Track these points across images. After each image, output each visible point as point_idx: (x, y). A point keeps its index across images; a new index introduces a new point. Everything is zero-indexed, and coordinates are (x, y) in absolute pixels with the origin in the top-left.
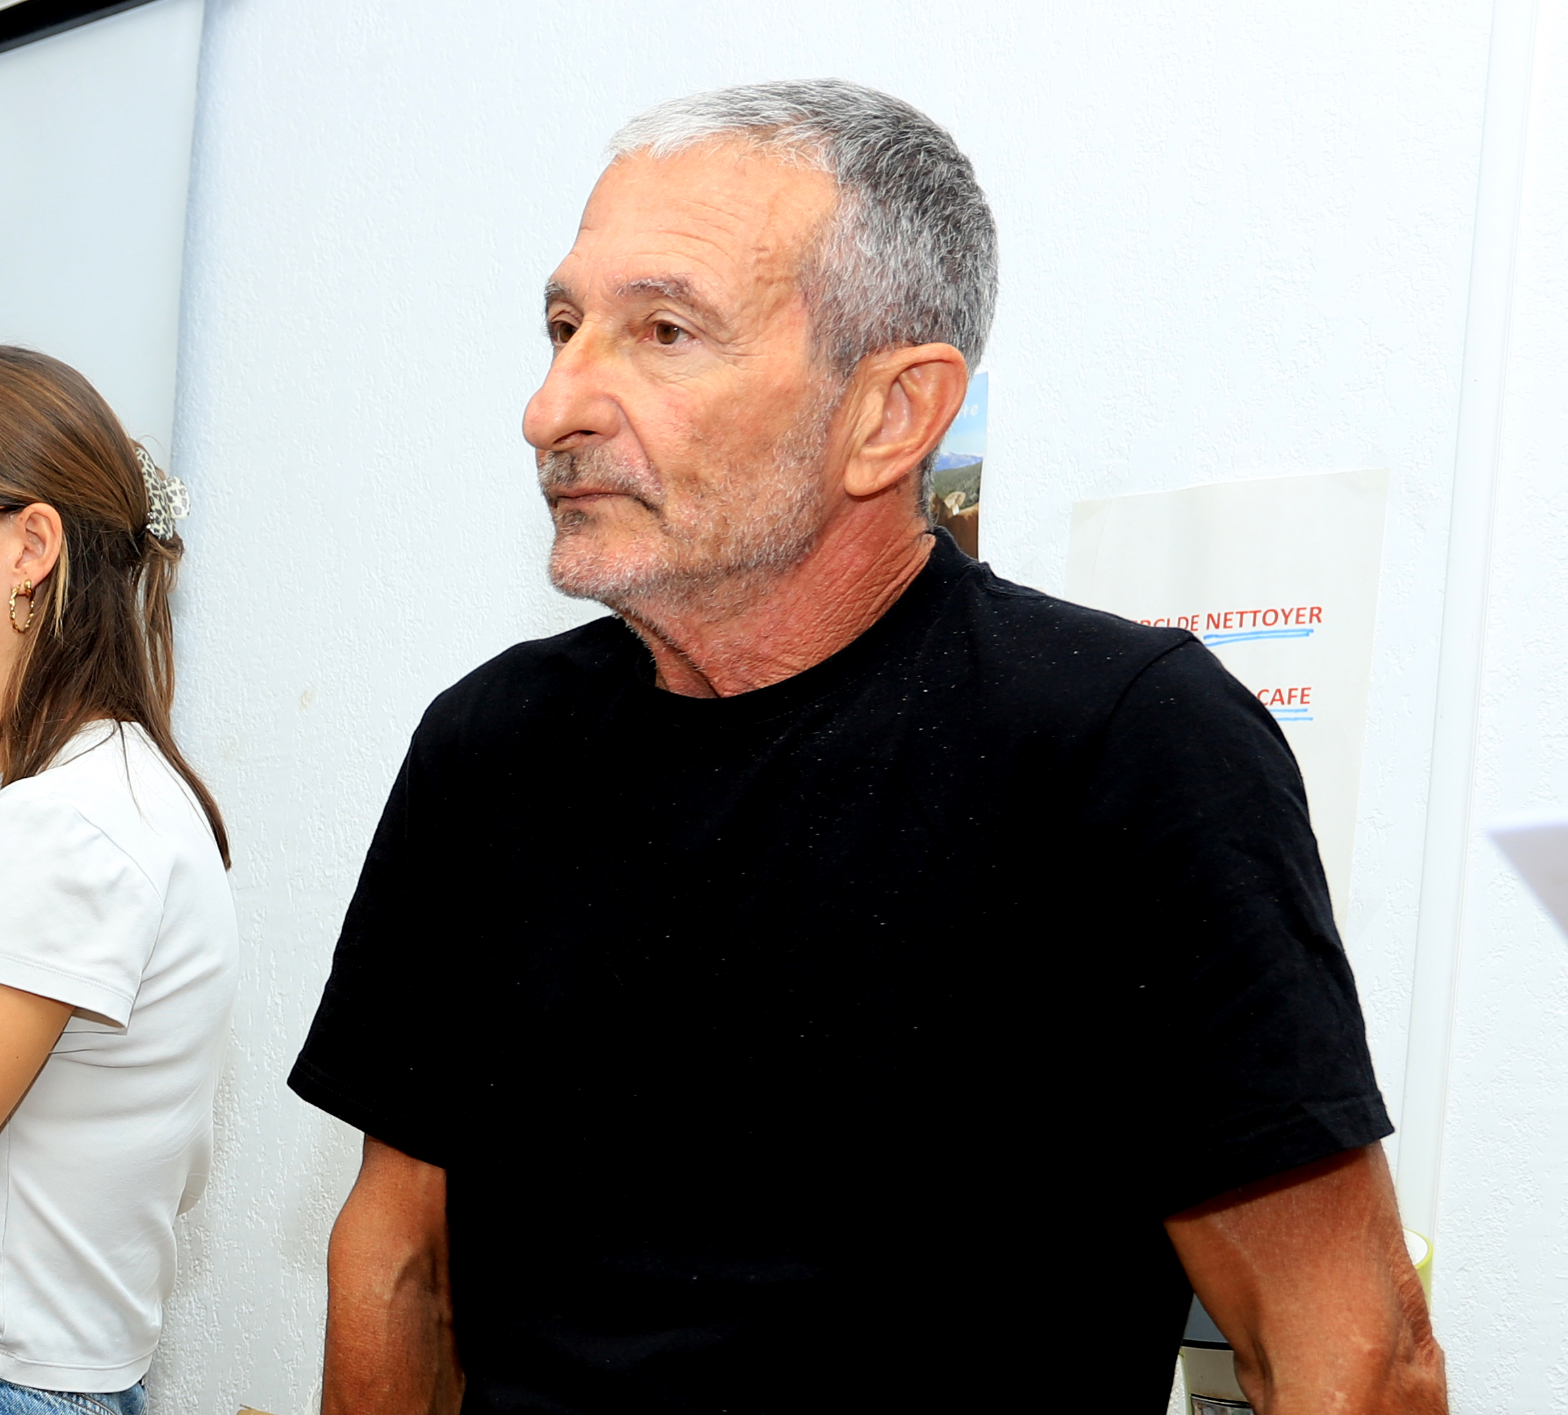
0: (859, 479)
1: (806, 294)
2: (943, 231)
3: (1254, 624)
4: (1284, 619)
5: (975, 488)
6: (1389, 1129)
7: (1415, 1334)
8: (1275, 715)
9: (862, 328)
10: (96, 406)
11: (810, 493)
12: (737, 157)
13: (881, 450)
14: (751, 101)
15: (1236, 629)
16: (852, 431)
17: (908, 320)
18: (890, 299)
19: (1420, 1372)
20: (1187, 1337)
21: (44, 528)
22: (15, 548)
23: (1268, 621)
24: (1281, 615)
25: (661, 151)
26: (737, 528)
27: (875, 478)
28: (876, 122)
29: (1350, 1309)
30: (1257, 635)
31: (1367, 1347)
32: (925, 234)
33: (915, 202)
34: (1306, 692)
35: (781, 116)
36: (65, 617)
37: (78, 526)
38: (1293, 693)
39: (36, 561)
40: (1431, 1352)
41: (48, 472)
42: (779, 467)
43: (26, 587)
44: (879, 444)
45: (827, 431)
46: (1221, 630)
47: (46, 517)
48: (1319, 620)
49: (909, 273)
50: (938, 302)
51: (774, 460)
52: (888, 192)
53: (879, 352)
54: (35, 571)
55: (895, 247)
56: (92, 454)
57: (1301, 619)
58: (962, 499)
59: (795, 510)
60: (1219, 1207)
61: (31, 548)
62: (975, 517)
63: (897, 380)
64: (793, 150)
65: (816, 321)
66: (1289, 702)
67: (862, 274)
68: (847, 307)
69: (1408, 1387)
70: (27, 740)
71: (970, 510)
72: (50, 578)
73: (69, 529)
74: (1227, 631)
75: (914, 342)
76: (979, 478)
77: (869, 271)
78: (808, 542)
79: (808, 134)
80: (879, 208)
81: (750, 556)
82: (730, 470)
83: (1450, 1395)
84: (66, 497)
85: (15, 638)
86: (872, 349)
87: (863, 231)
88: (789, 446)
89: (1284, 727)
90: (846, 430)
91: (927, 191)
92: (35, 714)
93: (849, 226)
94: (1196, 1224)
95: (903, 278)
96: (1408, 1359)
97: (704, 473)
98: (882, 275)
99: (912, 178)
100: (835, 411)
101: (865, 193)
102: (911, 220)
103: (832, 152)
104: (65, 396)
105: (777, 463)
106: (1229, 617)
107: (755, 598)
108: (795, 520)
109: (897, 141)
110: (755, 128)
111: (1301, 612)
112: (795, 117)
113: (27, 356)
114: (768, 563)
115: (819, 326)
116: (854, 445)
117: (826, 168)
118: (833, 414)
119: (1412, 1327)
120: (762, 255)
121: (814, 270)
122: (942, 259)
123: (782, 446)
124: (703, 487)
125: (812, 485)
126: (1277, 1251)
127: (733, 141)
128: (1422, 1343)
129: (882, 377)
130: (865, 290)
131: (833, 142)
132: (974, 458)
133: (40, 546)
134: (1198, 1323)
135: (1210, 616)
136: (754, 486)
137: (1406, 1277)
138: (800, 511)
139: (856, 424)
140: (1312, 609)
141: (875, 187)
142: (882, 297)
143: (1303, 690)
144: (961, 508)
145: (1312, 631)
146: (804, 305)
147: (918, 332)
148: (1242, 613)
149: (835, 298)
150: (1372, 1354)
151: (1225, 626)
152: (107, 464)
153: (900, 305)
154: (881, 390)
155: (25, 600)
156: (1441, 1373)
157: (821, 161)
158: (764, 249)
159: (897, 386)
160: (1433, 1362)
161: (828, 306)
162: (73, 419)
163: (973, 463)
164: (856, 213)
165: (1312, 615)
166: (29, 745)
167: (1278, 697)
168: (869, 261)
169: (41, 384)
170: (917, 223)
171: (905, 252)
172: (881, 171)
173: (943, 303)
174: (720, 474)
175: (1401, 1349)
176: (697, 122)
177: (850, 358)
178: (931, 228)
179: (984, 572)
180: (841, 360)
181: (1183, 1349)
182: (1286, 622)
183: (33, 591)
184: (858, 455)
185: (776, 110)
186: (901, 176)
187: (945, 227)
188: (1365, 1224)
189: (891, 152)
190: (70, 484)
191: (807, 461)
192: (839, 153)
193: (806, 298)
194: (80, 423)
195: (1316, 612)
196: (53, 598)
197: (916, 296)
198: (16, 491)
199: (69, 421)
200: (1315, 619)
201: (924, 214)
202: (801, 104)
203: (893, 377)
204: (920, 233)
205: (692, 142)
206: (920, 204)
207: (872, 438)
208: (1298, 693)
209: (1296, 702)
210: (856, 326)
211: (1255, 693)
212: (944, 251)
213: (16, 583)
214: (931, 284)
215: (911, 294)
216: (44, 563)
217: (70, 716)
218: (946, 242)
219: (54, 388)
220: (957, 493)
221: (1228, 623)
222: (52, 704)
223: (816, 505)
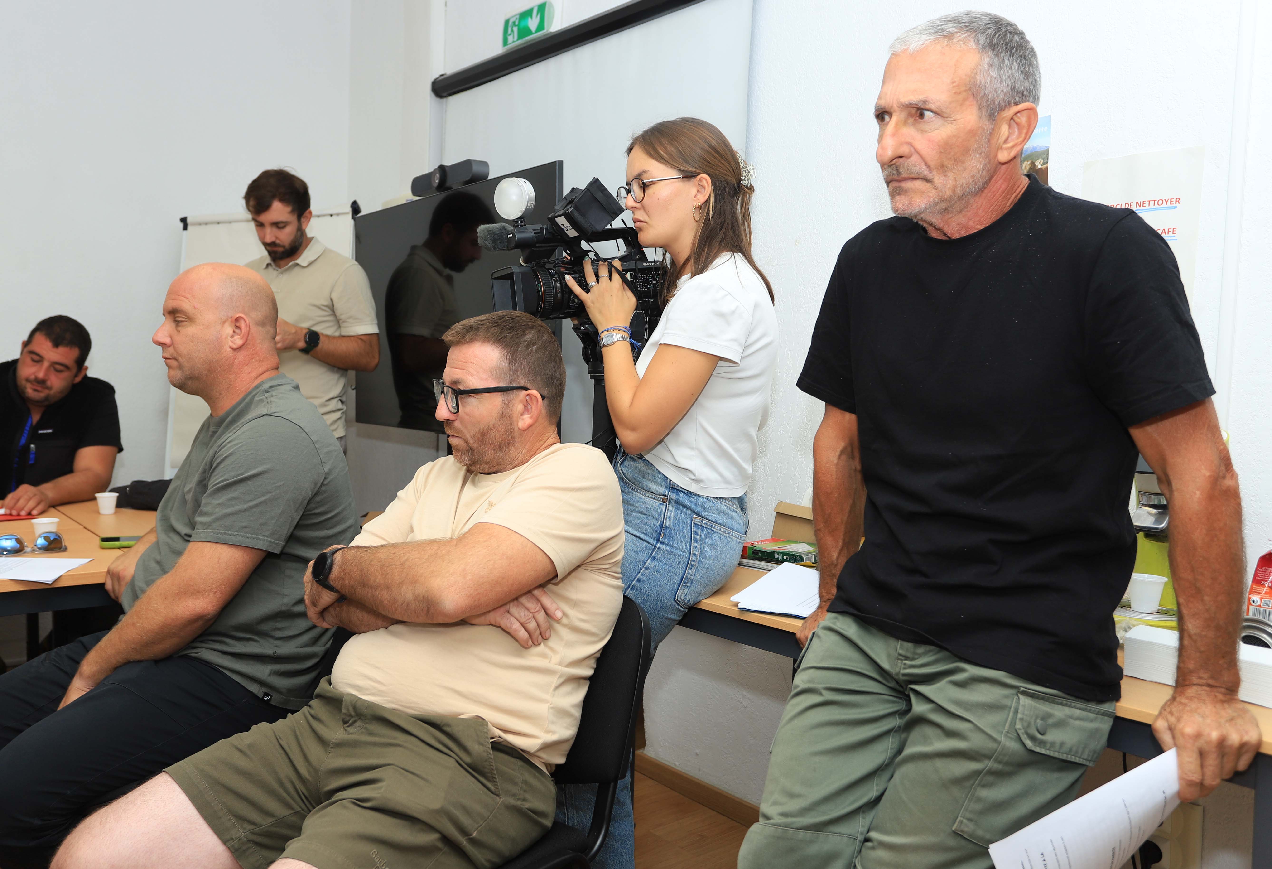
0: (1003, 156)
1: (974, 94)
2: (1021, 61)
3: (1154, 205)
4: (1165, 203)
5: (1047, 158)
6: (1214, 392)
7: (1226, 468)
8: (1165, 238)
9: (996, 103)
10: (722, 138)
11: (985, 165)
12: (941, 48)
13: (1010, 145)
14: (941, 26)
15: (1147, 207)
16: (998, 140)
17: (1013, 97)
18: (1005, 90)
19: (1228, 482)
20: (1137, 470)
21: (704, 183)
22: (694, 191)
23: (1159, 204)
24: (1164, 201)
25: (912, 51)
26: (960, 181)
27: (1009, 155)
28: (989, 25)
29: (1201, 460)
30: (1155, 209)
31: (1208, 474)
32: (1014, 64)
33: (1009, 53)
34: (1174, 230)
35: (954, 30)
36: (713, 215)
37: (717, 182)
38: (1170, 230)
39: (702, 195)
40: (1233, 475)
41: (705, 163)
42: (973, 158)
43: (699, 205)
44: (1008, 143)
45: (989, 141)
46: (1142, 208)
47: (706, 179)
48: (1179, 203)
49: (1010, 80)
50: (1023, 88)
51: (971, 155)
52: (999, 51)
53: (1004, 110)
54: (702, 199)
55: (1004, 71)
56: (721, 156)
57: (1172, 203)
58: (1042, 162)
59: (981, 173)
60: (1150, 423)
61: (700, 190)
62: (1047, 169)
63: (1012, 118)
64: (961, 42)
65: (979, 103)
66: (1168, 234)
67: (993, 83)
68: (990, 96)
69: (1224, 489)
70: (699, 260)
71: (1045, 166)
72: (707, 201)
73: (714, 183)
74: (1144, 208)
75: (1016, 104)
76: (1048, 154)
77: (996, 82)
78: (986, 182)
79: (965, 35)
80: (996, 58)
81: (966, 191)
82: (955, 161)
83: (1240, 491)
84: (712, 172)
85: (695, 224)
86: (1001, 109)
87: (992, 68)
88: (976, 150)
89: (1169, 242)
90: (995, 140)
91: (1012, 48)
92: (703, 250)
93: (986, 67)
94: (1141, 429)
95: (1009, 82)
96: (1224, 477)
97: (946, 163)
98: (1001, 82)
99: (1006, 44)
100: (991, 134)
101: (990, 53)
102: (1009, 59)
103: (976, 40)
104: (711, 135)
105: (972, 156)
106: (1144, 203)
107: (967, 206)
108: (981, 176)
109: (998, 32)
110: (945, 36)
111: (1172, 200)
112: (959, 29)
113: (696, 121)
114: (972, 192)
115: (980, 105)
116: (999, 144)
117: (974, 47)
118: (990, 135)
119: (1225, 465)
120: (955, 84)
121: (975, 86)
122: (1022, 72)
123: (973, 150)
124: (946, 169)
125: (986, 162)
126: (1172, 439)
127: (938, 42)
128: (1229, 471)
129: (1006, 118)
130: (995, 89)
131: (975, 36)
132: (1046, 147)
133: (703, 190)
134: (1141, 464)
135: (1137, 203)
136: (965, 165)
137: (1222, 447)
138: (982, 172)
139: (999, 137)
140: (1176, 199)
141: (994, 50)
142: (1002, 91)
143: (1173, 229)
144: (1041, 165)
145: (1176, 207)
146: (974, 99)
147: (1017, 100)
148: (1149, 201)
149: (985, 94)
150: (1210, 477)
151: (1143, 206)
152: (727, 159)
153: (1009, 92)
154: (1007, 123)
155: (698, 209)
156: (1237, 482)
157: (972, 44)
158: (955, 82)
159: (1012, 120)
160: (1234, 478)
161: (982, 98)
162: (714, 143)
163: (1046, 149)
164: (988, 61)
165: (1176, 201)
166: (700, 263)
167: (1164, 232)
168: (995, 78)
169: (702, 131)
170: (1011, 60)
171: (1008, 72)
172: (995, 44)
173: (1024, 88)
174: (951, 163)
175: (1221, 474)
176: (924, 38)
177: (993, 114)
178: (1016, 61)
179: (1050, 190)
180: (990, 115)
181: (1136, 474)
182: (1166, 204)
183: (701, 206)
184: (1001, 148)
185: (951, 28)
186: (1002, 44)
187: (1021, 59)
188: (1206, 428)
189: (997, 36)
190: (714, 167)
191: (983, 154)
192: (978, 41)
193: (974, 96)
194: (716, 144)
195: (1178, 200)
196: (709, 208)
197: (1014, 88)
198: (695, 170)
199: (713, 144)
200: (1177, 202)
201: (1013, 56)
202: (960, 24)
203: (1010, 118)
204: (1012, 64)
205: (923, 46)
206: (1011, 53)
207: (1006, 141)
208: (1172, 230)
209: (1171, 233)
210: (994, 103)
211: (1156, 230)
212: (1022, 69)
213: (695, 204)
214: (1019, 82)
215: (1012, 87)
216: (705, 196)
217: (715, 252)
218: (1022, 65)
219: (707, 132)
220: (1039, 160)
221: (1144, 205)
222: (708, 248)
223: (988, 169)
